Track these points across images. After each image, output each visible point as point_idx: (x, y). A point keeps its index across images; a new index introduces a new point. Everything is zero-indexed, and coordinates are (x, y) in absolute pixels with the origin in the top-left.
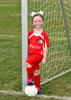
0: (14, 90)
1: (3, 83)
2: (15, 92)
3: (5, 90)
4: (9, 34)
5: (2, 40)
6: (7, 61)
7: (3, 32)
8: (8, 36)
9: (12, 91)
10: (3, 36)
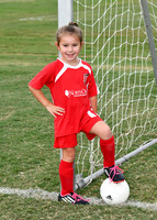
0: (41, 186)
1: (17, 172)
2: (45, 193)
3: (21, 188)
4: (19, 58)
5: (6, 73)
6: (21, 118)
7: (5, 54)
8: (17, 63)
9: (39, 190)
10: (7, 63)
